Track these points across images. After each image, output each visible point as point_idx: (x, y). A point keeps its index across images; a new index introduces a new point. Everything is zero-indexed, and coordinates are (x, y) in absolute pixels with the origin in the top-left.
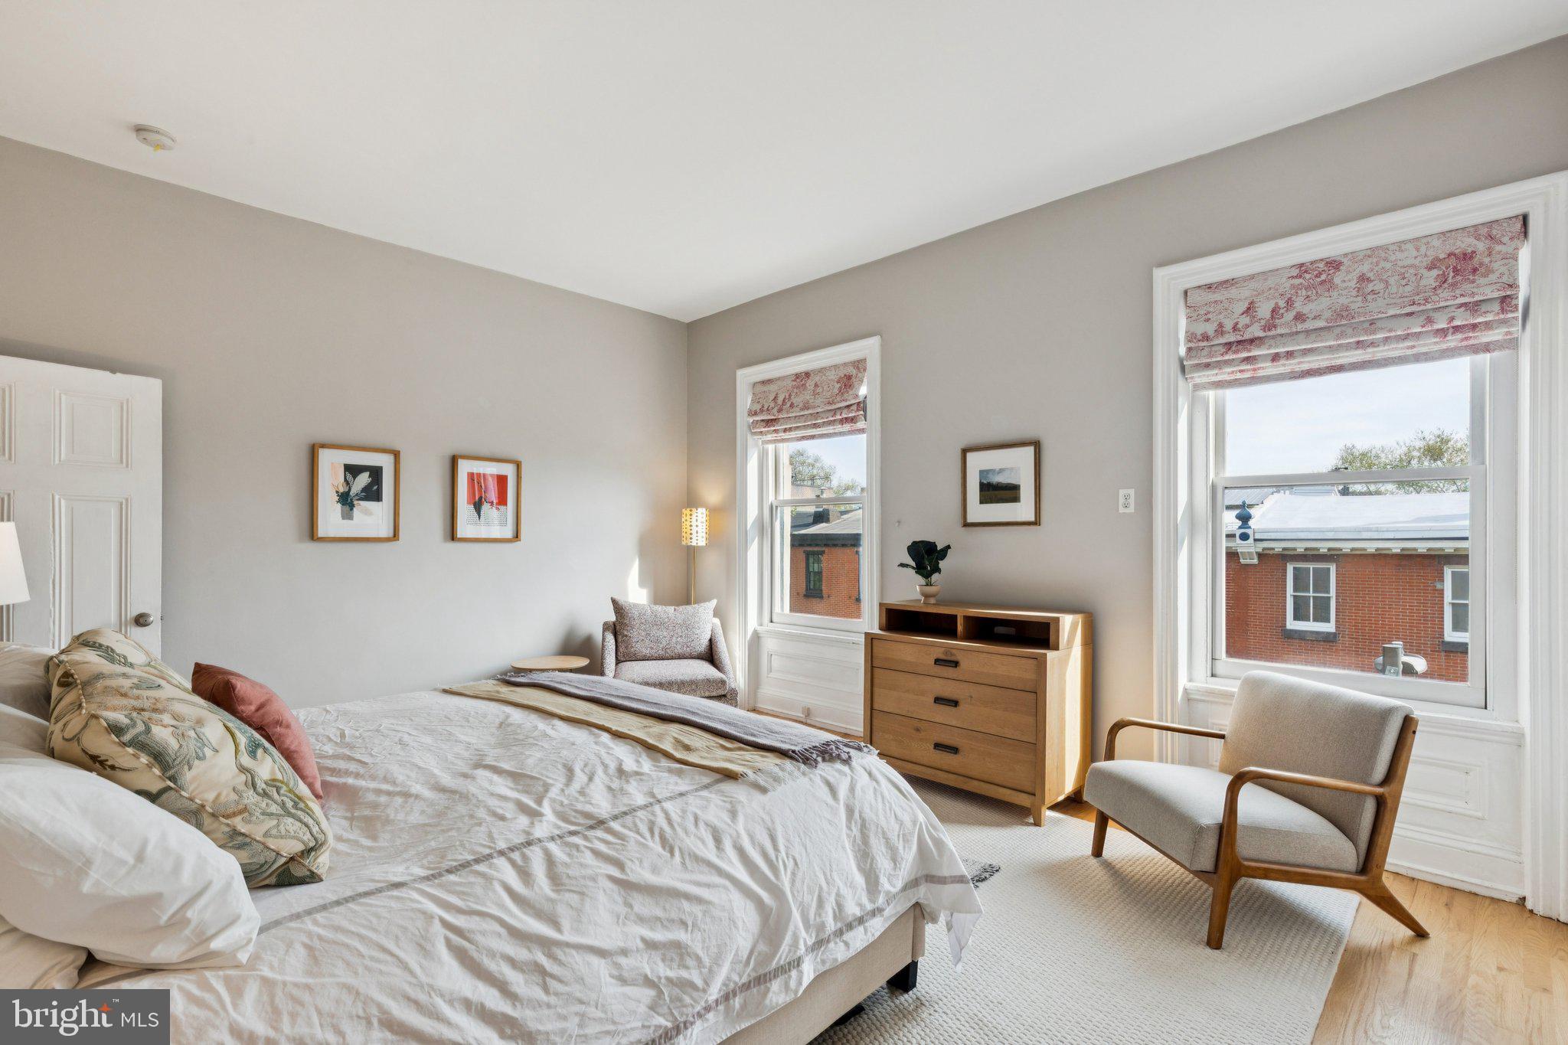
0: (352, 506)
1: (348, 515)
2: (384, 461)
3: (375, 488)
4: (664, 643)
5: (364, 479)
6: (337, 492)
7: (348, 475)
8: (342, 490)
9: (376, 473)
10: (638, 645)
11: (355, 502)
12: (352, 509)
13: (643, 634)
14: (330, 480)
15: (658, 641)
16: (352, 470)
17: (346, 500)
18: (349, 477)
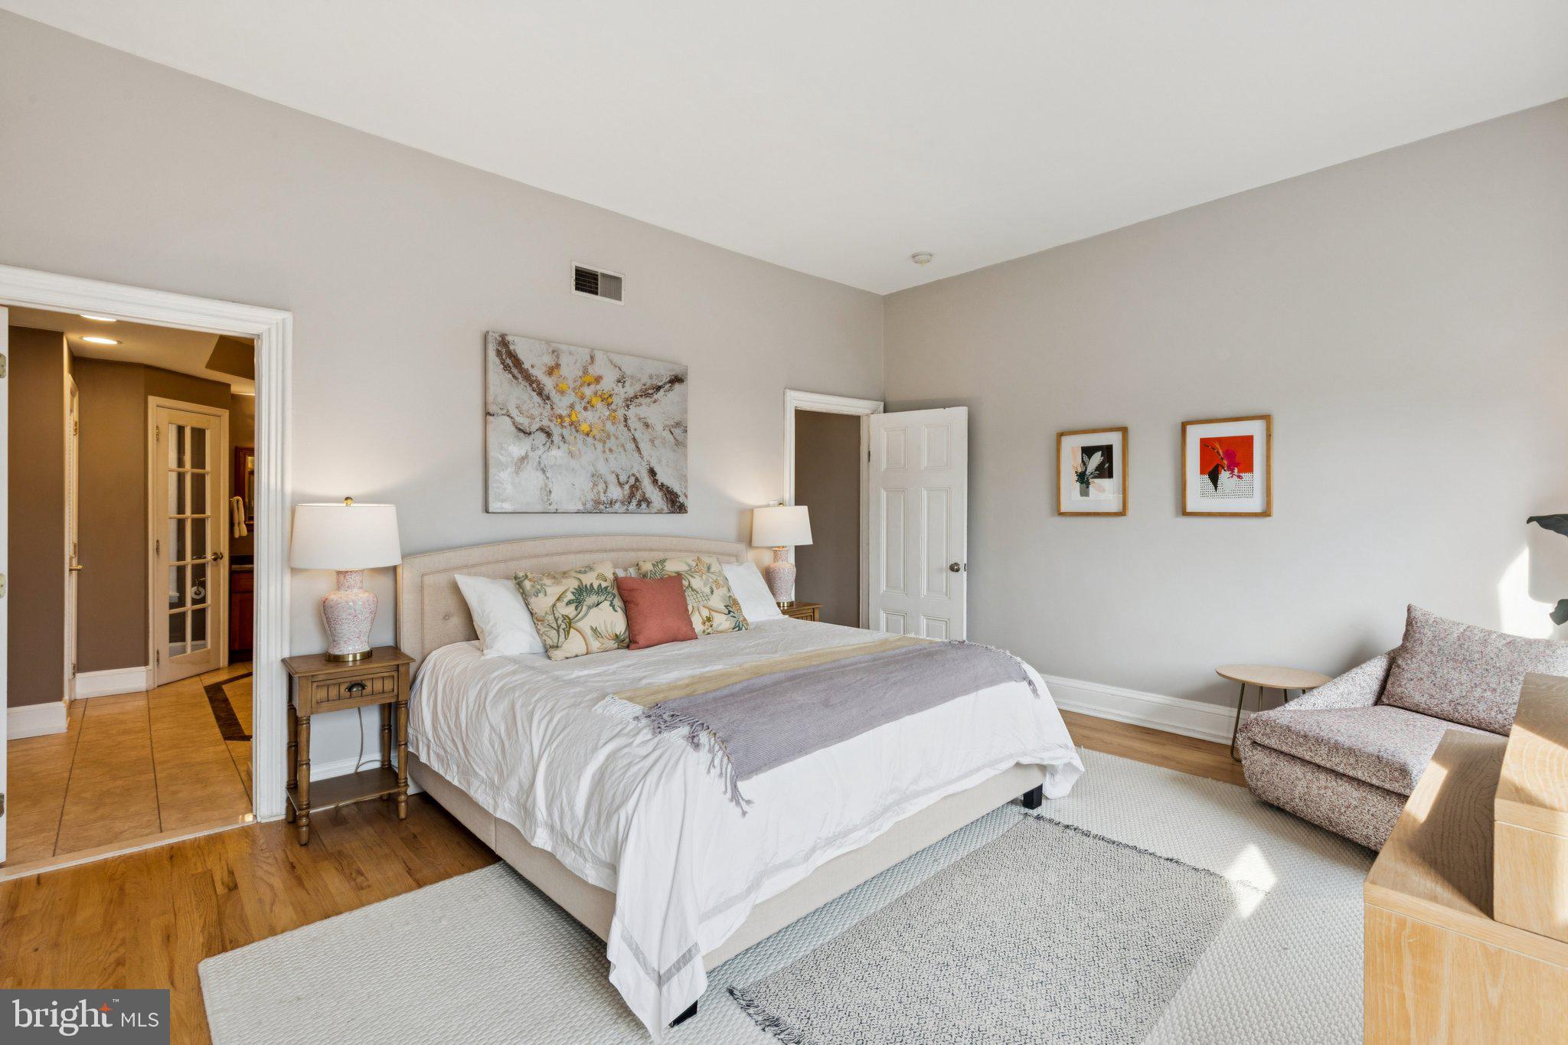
0: (1088, 484)
1: (1084, 493)
2: (1113, 439)
3: (1107, 465)
4: (1457, 693)
5: (1097, 458)
6: (1076, 472)
7: (1084, 455)
8: (1080, 470)
9: (1107, 451)
10: (1410, 686)
11: (1091, 480)
12: (1088, 487)
13: (1426, 669)
14: (1071, 461)
15: (1446, 687)
16: (1088, 451)
17: (1083, 478)
18: (1086, 458)
